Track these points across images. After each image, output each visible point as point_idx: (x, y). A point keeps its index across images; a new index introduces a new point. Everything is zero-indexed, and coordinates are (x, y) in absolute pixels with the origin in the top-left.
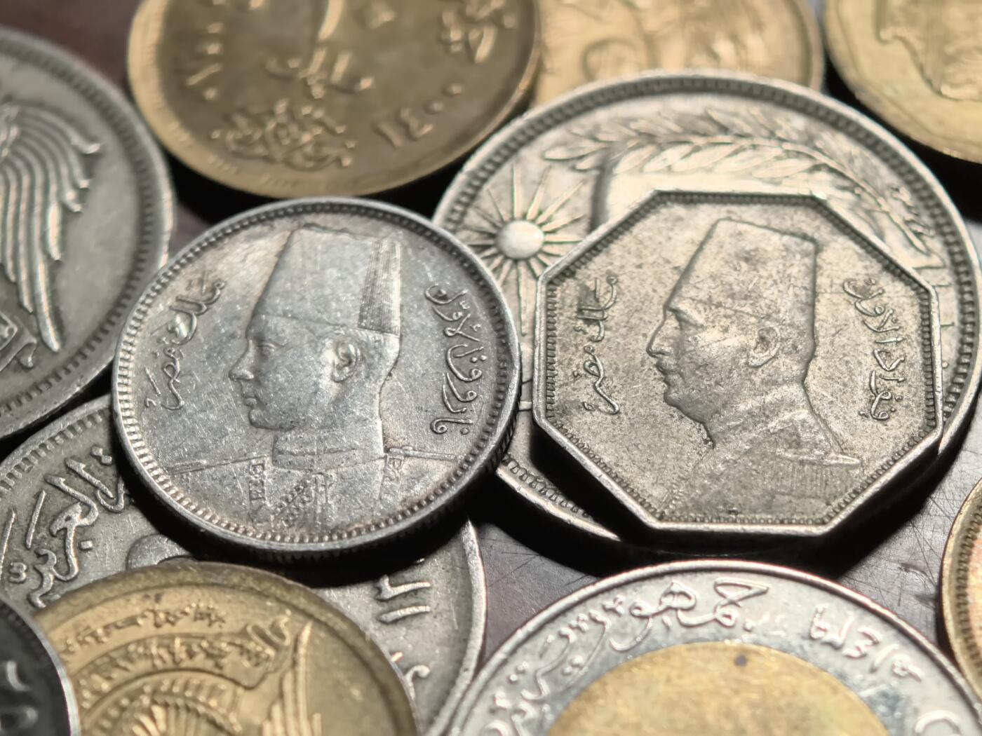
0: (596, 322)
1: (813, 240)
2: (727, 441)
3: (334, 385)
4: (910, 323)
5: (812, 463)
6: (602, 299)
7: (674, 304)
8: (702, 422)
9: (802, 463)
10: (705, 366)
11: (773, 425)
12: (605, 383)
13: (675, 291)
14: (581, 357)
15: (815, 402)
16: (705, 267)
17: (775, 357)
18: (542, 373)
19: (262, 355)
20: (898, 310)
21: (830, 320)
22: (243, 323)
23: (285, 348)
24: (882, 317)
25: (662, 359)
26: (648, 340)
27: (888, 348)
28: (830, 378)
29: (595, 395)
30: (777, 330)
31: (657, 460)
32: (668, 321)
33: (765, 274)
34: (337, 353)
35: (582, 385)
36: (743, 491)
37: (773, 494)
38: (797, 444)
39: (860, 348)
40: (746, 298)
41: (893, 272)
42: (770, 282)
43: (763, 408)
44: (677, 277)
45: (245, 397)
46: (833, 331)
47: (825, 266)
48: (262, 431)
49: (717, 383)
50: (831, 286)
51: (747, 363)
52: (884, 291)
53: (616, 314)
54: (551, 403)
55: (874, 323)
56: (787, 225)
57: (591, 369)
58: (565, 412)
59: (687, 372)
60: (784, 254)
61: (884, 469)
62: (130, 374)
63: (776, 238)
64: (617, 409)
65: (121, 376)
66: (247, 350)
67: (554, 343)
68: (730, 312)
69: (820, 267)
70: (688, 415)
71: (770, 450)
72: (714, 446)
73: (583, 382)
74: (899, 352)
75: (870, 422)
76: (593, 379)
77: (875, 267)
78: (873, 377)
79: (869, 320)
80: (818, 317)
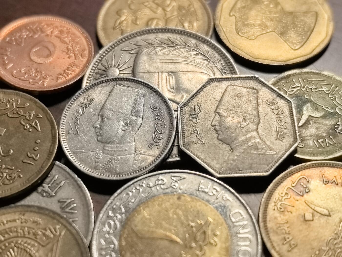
0: (196, 118)
1: (256, 89)
2: (237, 150)
3: (122, 131)
4: (286, 111)
5: (262, 154)
6: (196, 111)
7: (217, 111)
8: (229, 145)
9: (259, 154)
10: (228, 128)
11: (250, 144)
12: (200, 135)
13: (217, 107)
14: (192, 128)
15: (261, 136)
16: (226, 99)
17: (248, 124)
18: (181, 134)
19: (103, 121)
20: (282, 108)
21: (263, 112)
22: (98, 111)
23: (109, 119)
24: (278, 110)
25: (215, 127)
26: (211, 122)
27: (281, 119)
28: (265, 129)
29: (197, 139)
30: (248, 116)
31: (217, 157)
32: (216, 116)
33: (243, 100)
34: (124, 122)
35: (193, 136)
36: (243, 164)
37: (252, 164)
38: (257, 149)
39: (273, 120)
40: (238, 108)
41: (280, 97)
42: (245, 102)
43: (246, 139)
44: (217, 103)
45: (97, 133)
46: (264, 115)
47: (260, 97)
48: (100, 143)
49: (232, 133)
50: (262, 102)
51: (240, 126)
52: (278, 103)
53: (201, 115)
54: (185, 142)
55: (276, 112)
56: (248, 85)
57: (195, 132)
58: (189, 145)
59: (223, 131)
60: (248, 94)
61: (284, 154)
62: (65, 123)
63: (245, 89)
64: (204, 142)
65: (62, 124)
66: (99, 119)
67: (184, 125)
68: (234, 112)
69: (259, 97)
70: (225, 143)
71: (249, 151)
72: (233, 151)
73: (193, 135)
74: (284, 120)
75: (278, 141)
76: (196, 134)
77: (275, 96)
78: (277, 128)
79: (274, 111)
80: (259, 111)
